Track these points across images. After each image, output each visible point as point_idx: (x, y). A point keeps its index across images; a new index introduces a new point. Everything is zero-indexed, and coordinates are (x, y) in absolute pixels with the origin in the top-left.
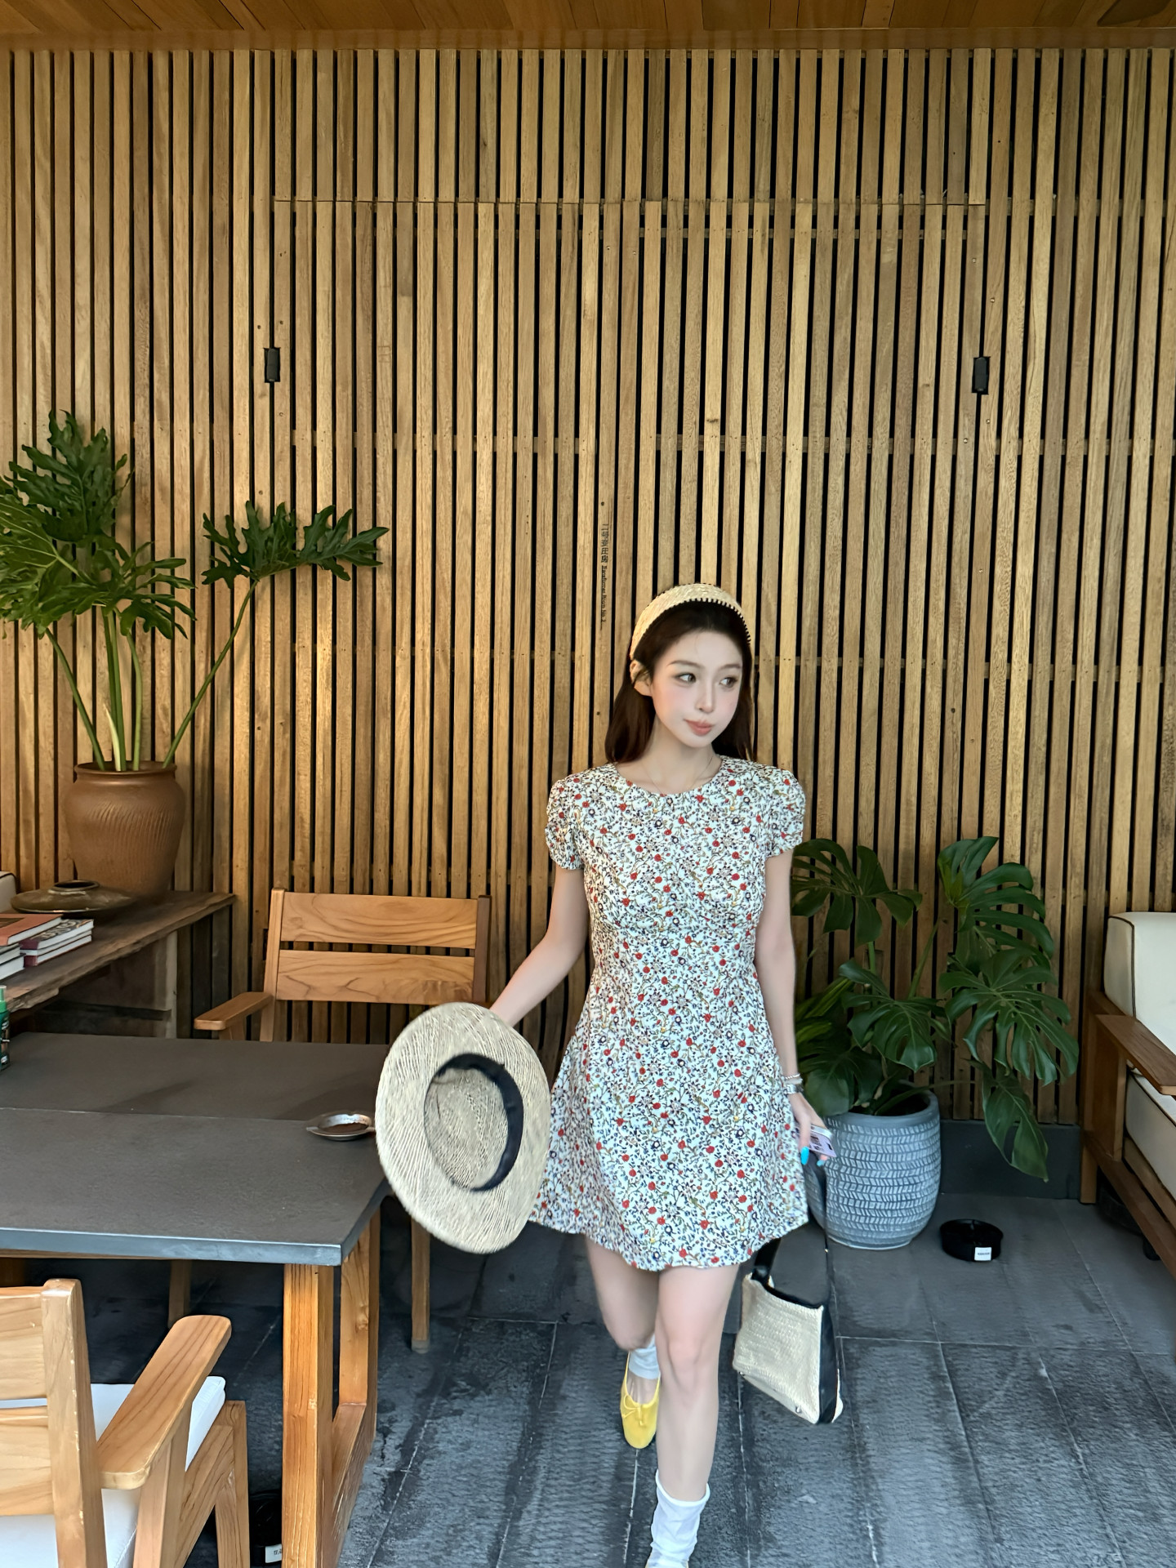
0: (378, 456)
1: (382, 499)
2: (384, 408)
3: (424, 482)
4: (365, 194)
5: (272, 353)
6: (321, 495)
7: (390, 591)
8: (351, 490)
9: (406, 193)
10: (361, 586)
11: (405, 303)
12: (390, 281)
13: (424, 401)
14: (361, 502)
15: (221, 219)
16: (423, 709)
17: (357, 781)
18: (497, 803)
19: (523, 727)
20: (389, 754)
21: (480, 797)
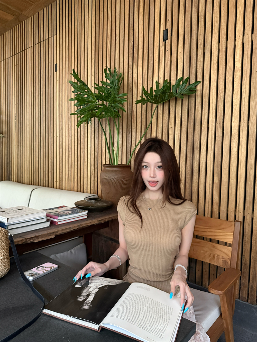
0: (198, 56)
1: (199, 71)
5: (166, 31)
6: (179, 74)
7: (201, 104)
8: (188, 70)
10: (191, 104)
14: (192, 74)
16: (211, 146)
17: (187, 173)
18: (240, 183)
19: (252, 152)
20: (198, 163)
21: (233, 180)
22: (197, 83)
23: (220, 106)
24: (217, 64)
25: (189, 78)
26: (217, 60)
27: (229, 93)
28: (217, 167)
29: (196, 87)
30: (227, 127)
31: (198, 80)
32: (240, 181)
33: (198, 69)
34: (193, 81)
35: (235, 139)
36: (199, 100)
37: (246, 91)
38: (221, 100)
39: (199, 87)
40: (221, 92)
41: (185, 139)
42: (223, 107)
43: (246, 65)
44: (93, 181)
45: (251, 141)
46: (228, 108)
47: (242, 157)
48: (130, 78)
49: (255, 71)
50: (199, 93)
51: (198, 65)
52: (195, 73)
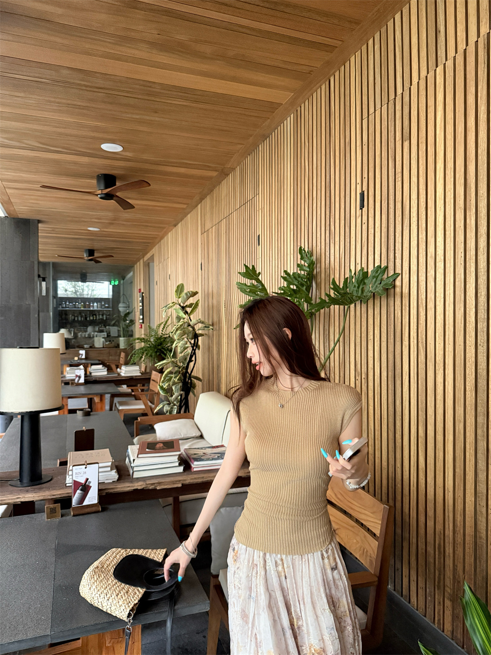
0: (396, 234)
3: (414, 243)
4: (392, 96)
5: (362, 194)
6: (377, 260)
7: (400, 308)
9: (407, 84)
10: (390, 306)
11: (407, 144)
12: (400, 136)
13: (414, 195)
14: (390, 261)
15: (348, 140)
16: (414, 377)
17: (389, 414)
18: (448, 443)
19: (461, 394)
20: (401, 401)
21: (439, 436)
22: (396, 275)
23: (421, 314)
24: (416, 248)
25: (387, 267)
26: (416, 242)
27: (431, 295)
28: (422, 411)
29: (394, 280)
30: (430, 348)
31: (397, 272)
32: (448, 439)
33: (396, 255)
34: (391, 273)
35: (440, 370)
36: (398, 302)
37: (450, 294)
38: (422, 305)
39: (398, 283)
40: (422, 292)
41: (386, 361)
42: (425, 316)
43: (449, 252)
45: (459, 375)
46: (430, 319)
47: (449, 400)
48: (327, 262)
49: (459, 263)
50: (398, 290)
51: (397, 248)
52: (393, 260)
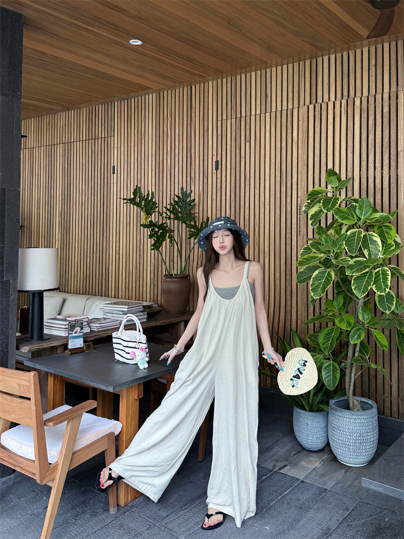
2: (243, 174)
3: (252, 194)
4: (238, 116)
5: (217, 162)
9: (248, 114)
11: (248, 144)
12: (244, 139)
13: (252, 171)
15: (206, 128)
19: (278, 267)
24: (254, 197)
27: (262, 221)
30: (261, 246)
40: (257, 219)
43: (272, 202)
44: (153, 290)
49: (277, 207)
51: (241, 195)
